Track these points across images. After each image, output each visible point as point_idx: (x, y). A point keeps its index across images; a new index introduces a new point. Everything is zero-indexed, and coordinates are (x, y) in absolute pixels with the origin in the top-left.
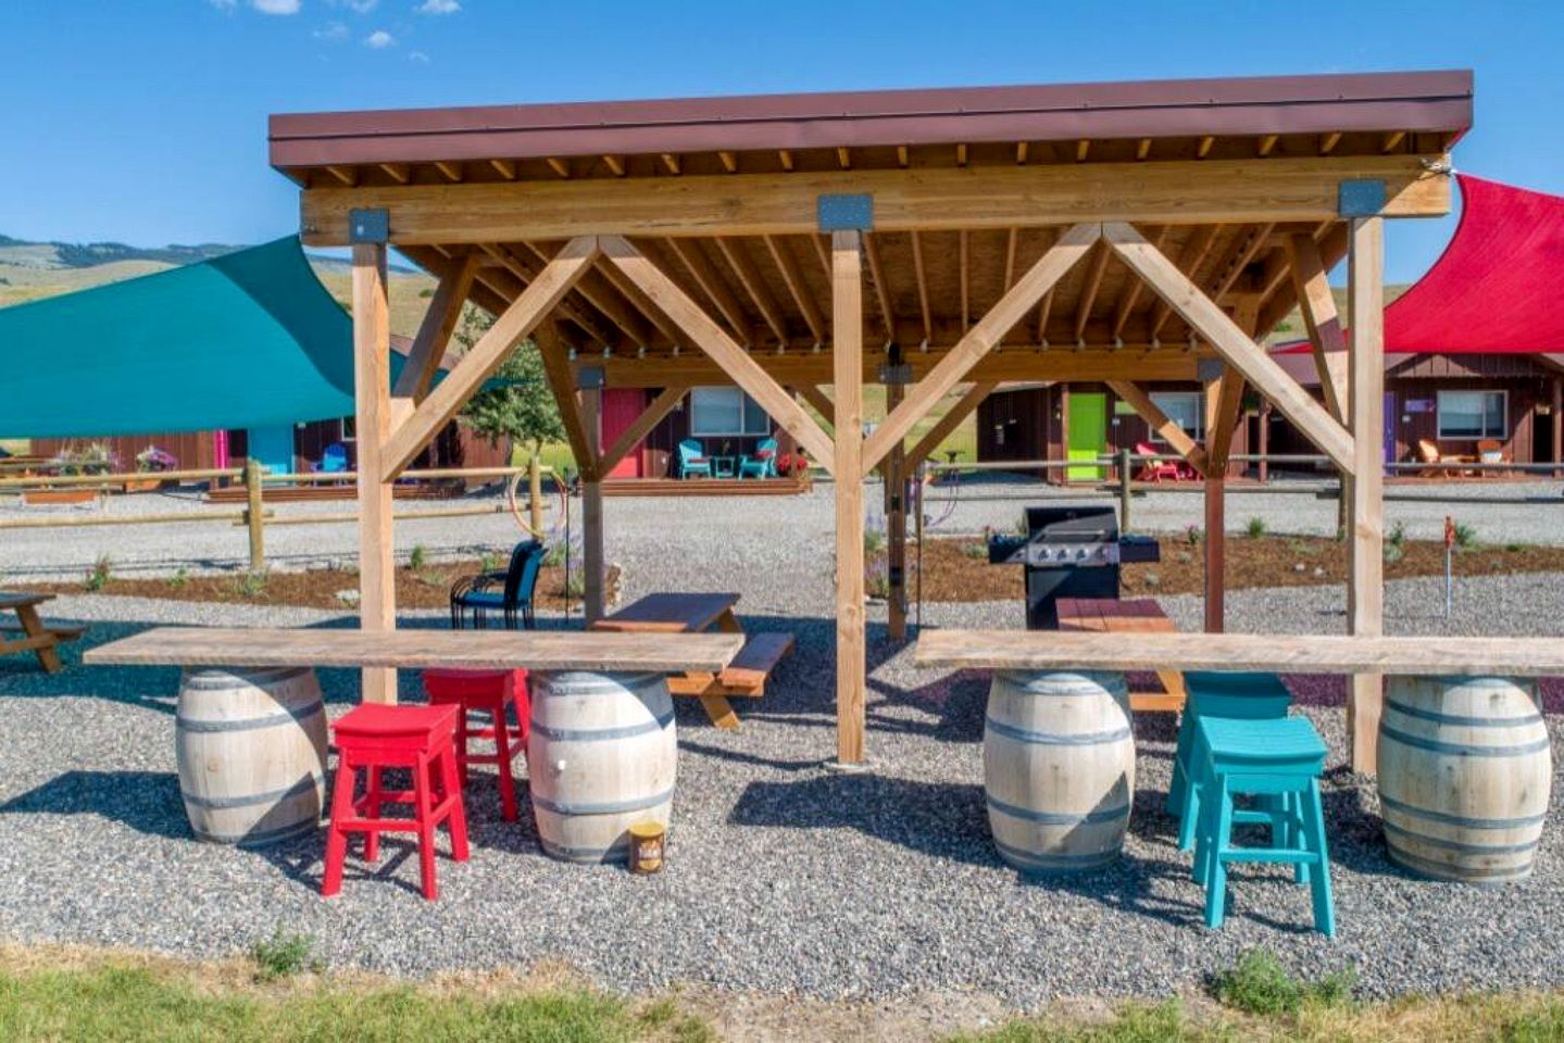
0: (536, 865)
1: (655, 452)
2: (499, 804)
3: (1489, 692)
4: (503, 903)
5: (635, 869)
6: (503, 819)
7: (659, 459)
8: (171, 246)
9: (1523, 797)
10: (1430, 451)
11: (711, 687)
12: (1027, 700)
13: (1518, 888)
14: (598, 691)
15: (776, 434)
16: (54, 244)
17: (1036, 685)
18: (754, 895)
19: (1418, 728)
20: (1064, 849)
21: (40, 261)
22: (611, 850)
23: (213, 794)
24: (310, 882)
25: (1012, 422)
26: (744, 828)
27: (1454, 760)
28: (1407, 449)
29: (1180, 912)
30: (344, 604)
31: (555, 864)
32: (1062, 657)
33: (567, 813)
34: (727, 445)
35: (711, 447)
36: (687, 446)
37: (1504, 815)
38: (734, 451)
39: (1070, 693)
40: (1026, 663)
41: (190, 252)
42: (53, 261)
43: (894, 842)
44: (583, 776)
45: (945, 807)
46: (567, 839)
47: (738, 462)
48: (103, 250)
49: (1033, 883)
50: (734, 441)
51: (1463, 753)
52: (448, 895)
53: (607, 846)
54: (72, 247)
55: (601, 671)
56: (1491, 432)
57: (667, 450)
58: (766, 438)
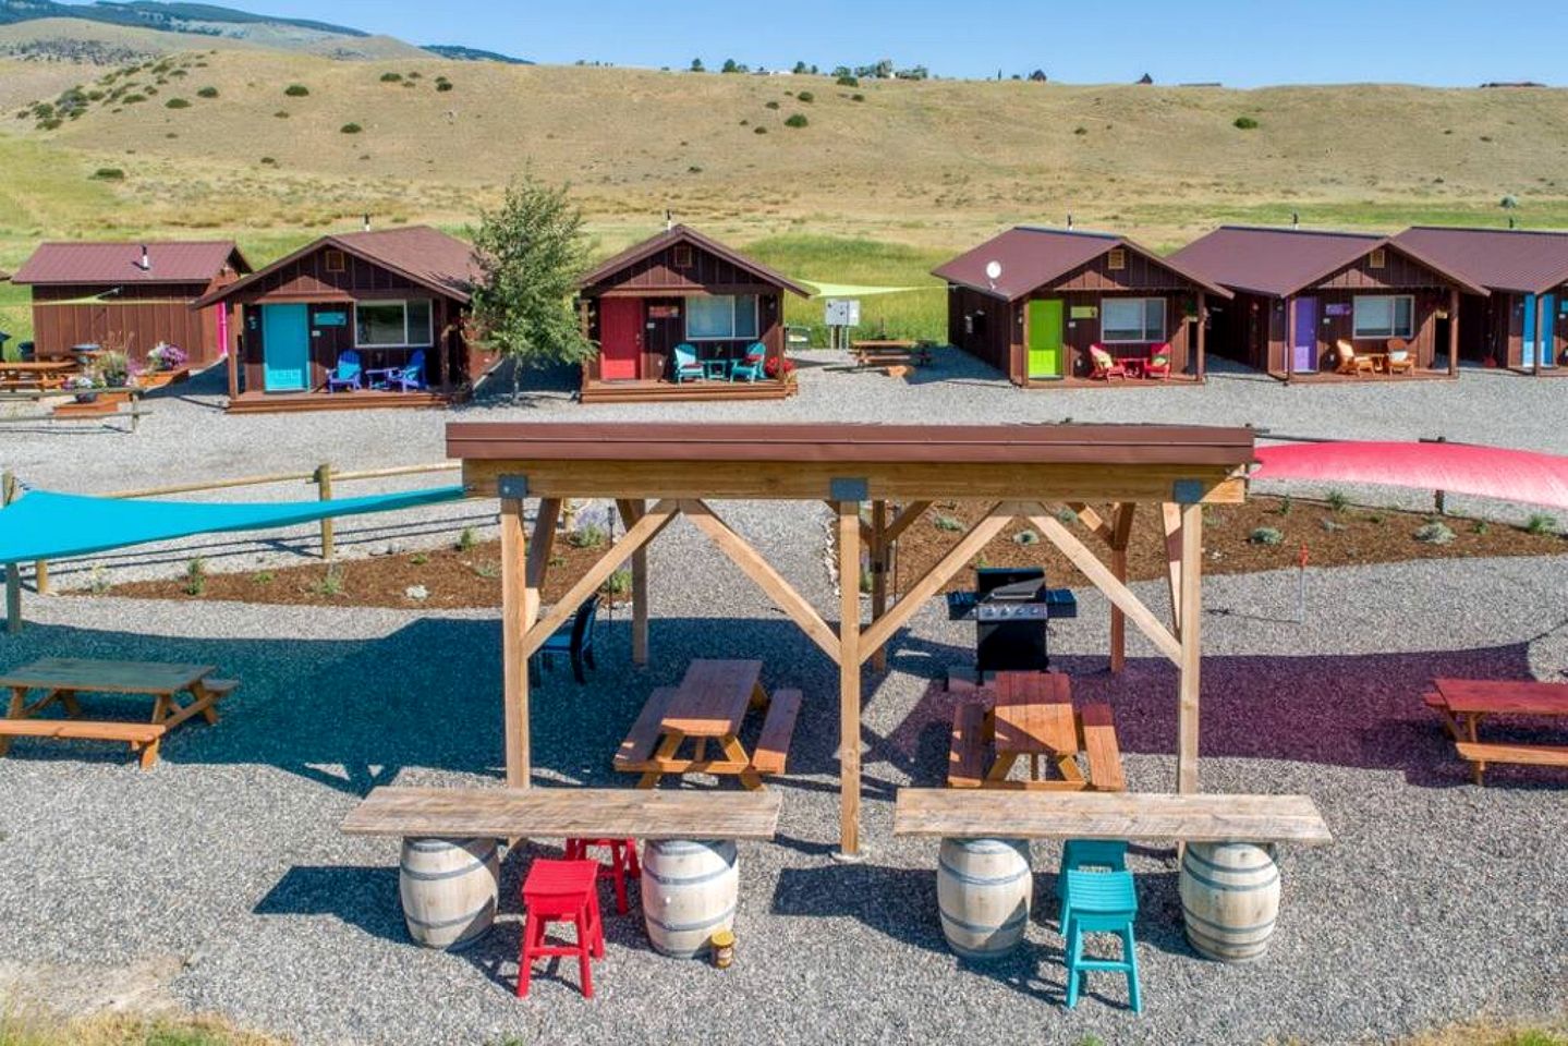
0: (648, 961)
1: (651, 355)
2: (613, 897)
3: (1241, 852)
4: (636, 999)
5: (715, 964)
6: (618, 912)
7: (656, 363)
9: (1259, 914)
10: (1346, 350)
11: (747, 769)
12: (964, 855)
13: (1256, 966)
14: (692, 852)
15: (764, 338)
17: (970, 846)
18: (794, 986)
19: (1200, 869)
20: (986, 946)
22: (700, 949)
23: (432, 919)
24: (503, 981)
25: (980, 313)
26: (782, 918)
27: (1219, 892)
28: (1327, 347)
29: (1053, 992)
30: (415, 604)
31: (662, 959)
32: (986, 830)
33: (671, 929)
34: (719, 349)
35: (705, 351)
36: (681, 349)
37: (1246, 925)
38: (725, 355)
39: (991, 852)
40: (963, 834)
43: (880, 930)
44: (682, 907)
45: (912, 894)
46: (670, 944)
47: (729, 366)
49: (967, 969)
50: (725, 344)
51: (1224, 888)
52: (600, 994)
53: (696, 948)
55: (693, 839)
56: (1398, 333)
57: (664, 354)
58: (756, 342)
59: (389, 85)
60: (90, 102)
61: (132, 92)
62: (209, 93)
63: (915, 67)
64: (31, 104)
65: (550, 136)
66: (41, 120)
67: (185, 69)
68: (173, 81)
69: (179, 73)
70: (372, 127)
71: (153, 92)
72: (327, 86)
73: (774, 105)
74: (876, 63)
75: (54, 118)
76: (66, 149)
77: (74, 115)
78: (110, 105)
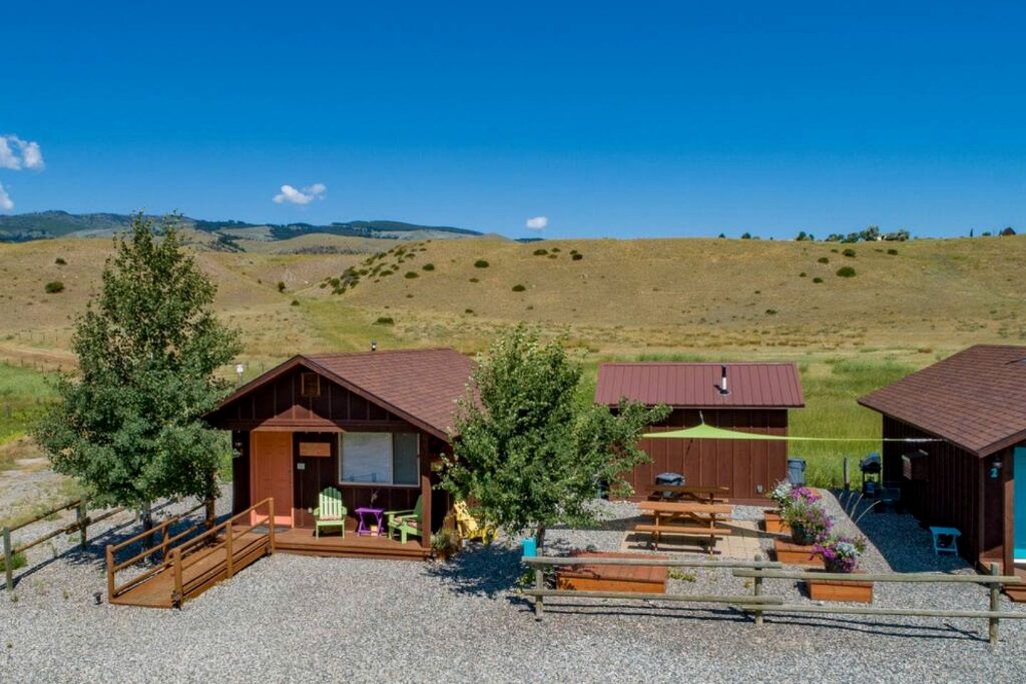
8: (334, 224)
16: (268, 225)
21: (261, 236)
41: (344, 226)
42: (268, 236)
48: (295, 228)
54: (278, 226)
59: (540, 258)
60: (360, 276)
61: (384, 269)
62: (429, 268)
63: (899, 232)
64: (326, 280)
65: (655, 290)
66: (334, 289)
67: (414, 253)
68: (408, 261)
69: (411, 256)
70: (531, 286)
71: (397, 268)
72: (500, 260)
73: (824, 261)
74: (866, 229)
75: (341, 287)
76: (352, 306)
77: (353, 285)
78: (372, 278)
